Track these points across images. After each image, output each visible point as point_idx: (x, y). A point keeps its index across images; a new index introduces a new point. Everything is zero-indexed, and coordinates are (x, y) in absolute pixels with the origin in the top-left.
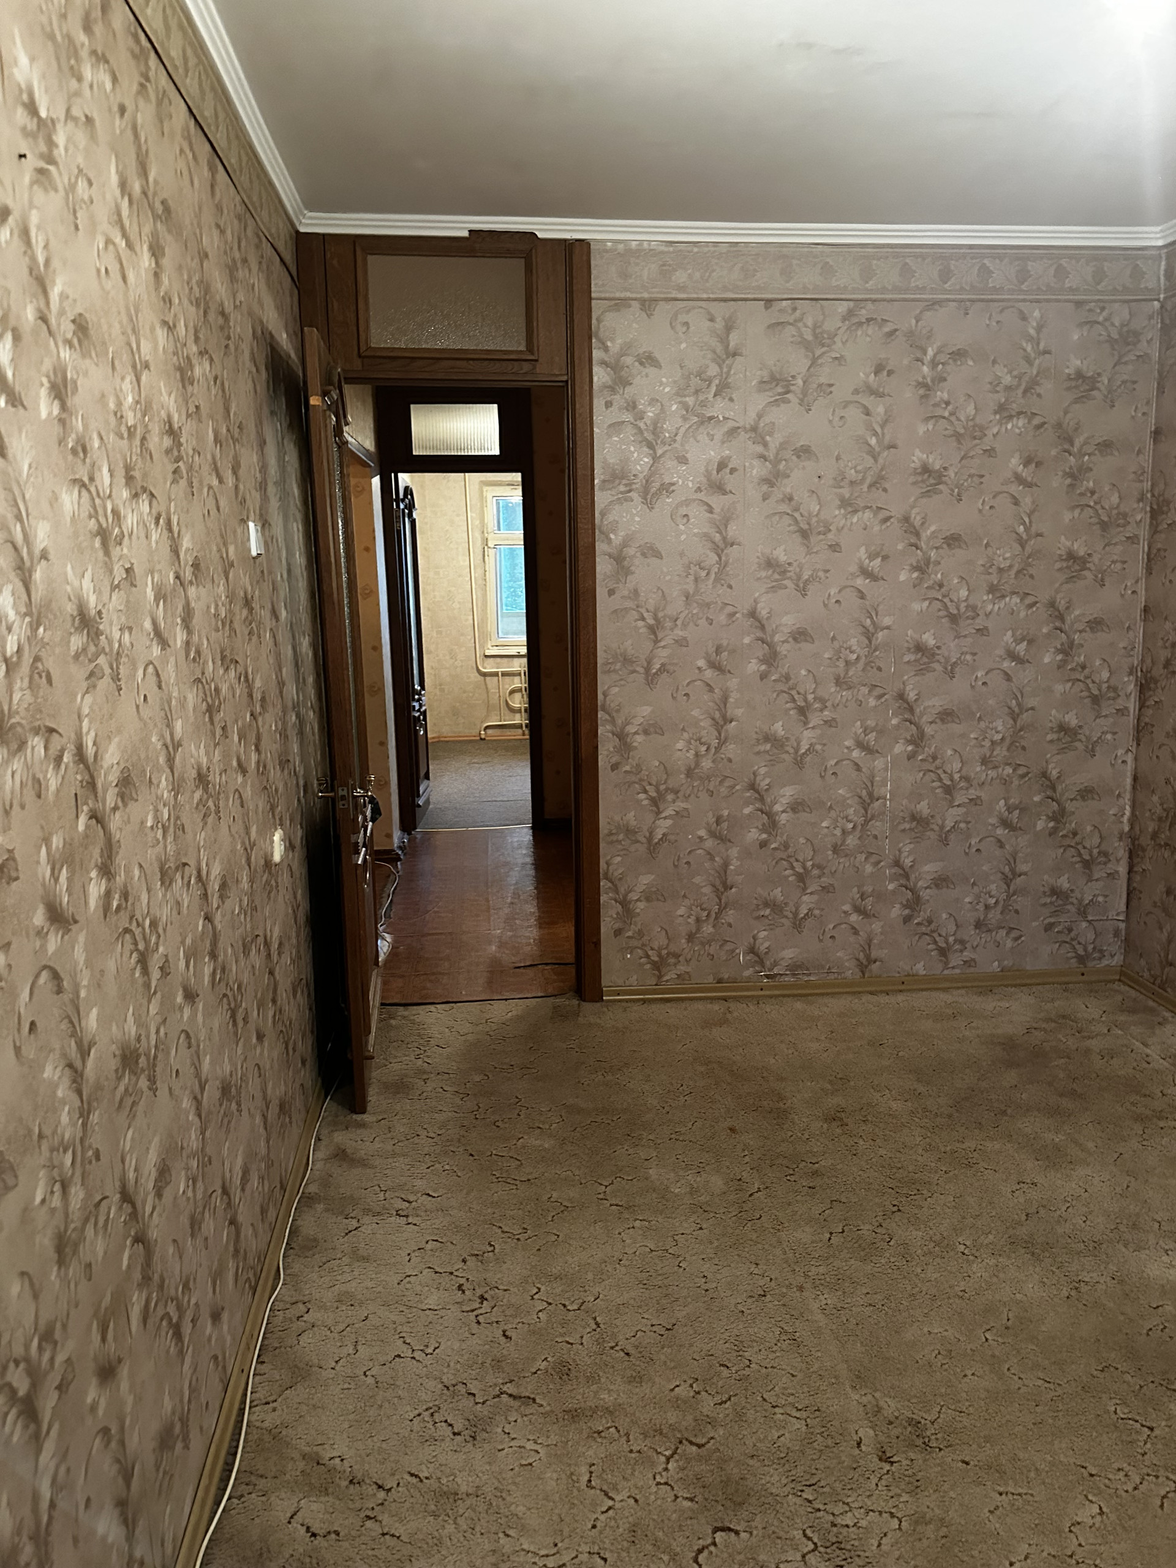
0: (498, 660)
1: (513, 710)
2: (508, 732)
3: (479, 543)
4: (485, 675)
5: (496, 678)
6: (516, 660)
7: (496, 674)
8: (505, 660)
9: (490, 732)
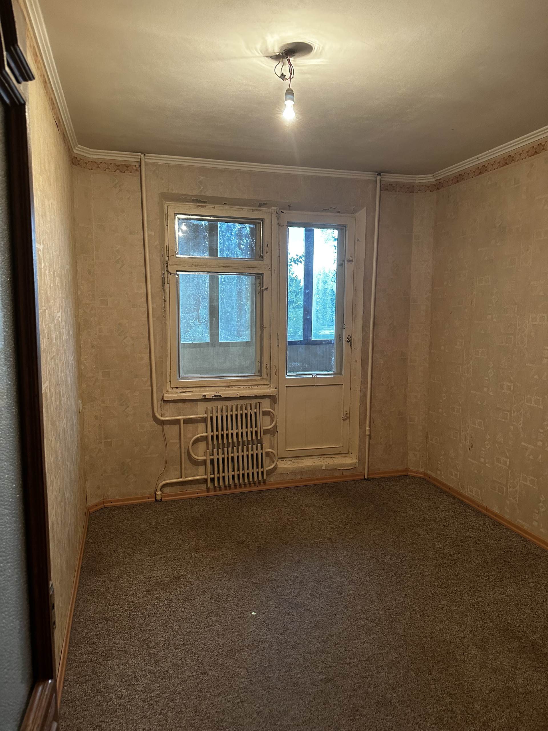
0: (180, 405)
1: (196, 463)
2: (190, 489)
3: (158, 267)
4: (163, 423)
5: (176, 427)
6: (200, 404)
7: (177, 422)
8: (188, 405)
9: (167, 490)
